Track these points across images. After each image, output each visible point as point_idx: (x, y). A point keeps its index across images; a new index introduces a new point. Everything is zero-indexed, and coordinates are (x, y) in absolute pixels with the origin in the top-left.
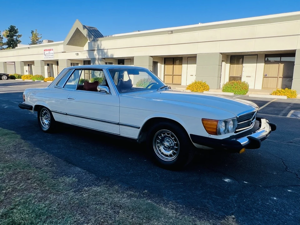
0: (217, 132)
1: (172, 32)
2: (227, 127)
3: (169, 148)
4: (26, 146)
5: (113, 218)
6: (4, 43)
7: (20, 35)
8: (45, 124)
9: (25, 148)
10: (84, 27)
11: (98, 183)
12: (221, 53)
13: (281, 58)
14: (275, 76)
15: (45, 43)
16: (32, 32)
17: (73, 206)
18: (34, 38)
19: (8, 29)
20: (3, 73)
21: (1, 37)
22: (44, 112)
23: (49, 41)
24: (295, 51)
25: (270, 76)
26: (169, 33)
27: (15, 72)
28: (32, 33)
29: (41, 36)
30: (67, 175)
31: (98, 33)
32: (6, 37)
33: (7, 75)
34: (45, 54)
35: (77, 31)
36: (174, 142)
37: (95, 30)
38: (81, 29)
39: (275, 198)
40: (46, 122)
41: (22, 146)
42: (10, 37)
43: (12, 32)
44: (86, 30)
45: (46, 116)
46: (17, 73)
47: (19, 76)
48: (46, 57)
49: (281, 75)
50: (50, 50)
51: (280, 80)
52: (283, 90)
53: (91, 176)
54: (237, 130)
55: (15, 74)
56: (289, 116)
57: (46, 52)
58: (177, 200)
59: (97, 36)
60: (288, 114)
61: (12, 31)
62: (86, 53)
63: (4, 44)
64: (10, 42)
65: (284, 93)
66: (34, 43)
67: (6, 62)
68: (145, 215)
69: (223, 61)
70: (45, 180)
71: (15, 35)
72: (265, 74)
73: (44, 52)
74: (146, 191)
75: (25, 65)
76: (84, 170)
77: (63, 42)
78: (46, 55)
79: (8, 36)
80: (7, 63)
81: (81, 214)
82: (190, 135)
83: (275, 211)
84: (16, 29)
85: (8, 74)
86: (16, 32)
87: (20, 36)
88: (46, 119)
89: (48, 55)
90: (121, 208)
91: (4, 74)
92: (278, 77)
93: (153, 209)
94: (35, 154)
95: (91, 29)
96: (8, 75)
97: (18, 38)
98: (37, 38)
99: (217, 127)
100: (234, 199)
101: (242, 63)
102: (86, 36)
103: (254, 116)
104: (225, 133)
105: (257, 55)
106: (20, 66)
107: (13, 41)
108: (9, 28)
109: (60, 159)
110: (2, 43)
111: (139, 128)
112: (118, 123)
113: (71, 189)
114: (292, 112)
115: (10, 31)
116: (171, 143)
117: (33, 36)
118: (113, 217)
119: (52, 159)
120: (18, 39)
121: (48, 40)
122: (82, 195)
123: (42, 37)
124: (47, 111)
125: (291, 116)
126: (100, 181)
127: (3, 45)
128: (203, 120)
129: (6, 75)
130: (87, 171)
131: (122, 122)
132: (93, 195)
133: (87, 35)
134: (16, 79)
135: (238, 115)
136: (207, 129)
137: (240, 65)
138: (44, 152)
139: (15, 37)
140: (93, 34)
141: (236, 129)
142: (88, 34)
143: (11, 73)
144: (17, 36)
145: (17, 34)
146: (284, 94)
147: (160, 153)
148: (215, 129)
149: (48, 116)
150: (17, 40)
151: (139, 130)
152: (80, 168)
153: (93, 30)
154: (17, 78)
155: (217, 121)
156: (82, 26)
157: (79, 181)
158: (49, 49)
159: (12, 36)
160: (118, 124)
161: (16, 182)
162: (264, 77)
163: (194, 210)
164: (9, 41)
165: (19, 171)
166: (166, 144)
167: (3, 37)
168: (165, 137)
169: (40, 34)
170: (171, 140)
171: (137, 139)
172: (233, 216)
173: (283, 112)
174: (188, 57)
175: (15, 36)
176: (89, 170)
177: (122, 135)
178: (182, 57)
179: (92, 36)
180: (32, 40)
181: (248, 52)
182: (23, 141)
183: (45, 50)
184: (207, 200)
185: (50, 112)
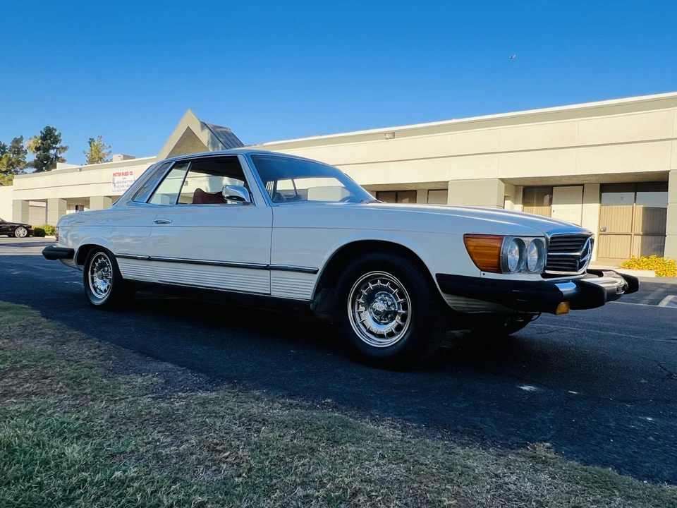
0: (501, 266)
1: (393, 134)
2: (524, 258)
3: (384, 317)
4: (49, 327)
5: (245, 439)
6: (27, 162)
7: (64, 146)
8: (98, 290)
9: (47, 331)
10: (204, 125)
11: (212, 388)
12: (502, 180)
13: (636, 194)
14: (624, 232)
15: (117, 159)
16: (91, 141)
17: (146, 420)
18: (94, 154)
19: (40, 135)
20: (19, 221)
21: (24, 149)
22: (99, 261)
23: (126, 157)
24: (667, 173)
25: (613, 232)
26: (387, 136)
27: (46, 222)
28: (90, 143)
29: (109, 150)
30: (139, 373)
31: (233, 138)
32: (34, 152)
33: (28, 228)
34: (115, 182)
35: (189, 134)
36: (397, 300)
37: (226, 132)
38: (196, 129)
39: (649, 419)
40: (101, 284)
41: (40, 327)
42: (41, 151)
43: (47, 140)
44: (207, 131)
45: (104, 271)
46: (50, 224)
47: (53, 231)
48: (116, 189)
49: (638, 228)
50: (126, 174)
51: (638, 241)
52: (645, 259)
53: (196, 376)
54: (547, 272)
55: (46, 225)
56: (663, 304)
57: (118, 179)
58: (404, 415)
59: (230, 145)
60: (661, 300)
61: (49, 138)
62: (204, 181)
63: (28, 165)
64: (42, 161)
65: (647, 264)
66: (92, 161)
67: (28, 201)
68: (325, 435)
69: (506, 198)
70: (84, 379)
71: (54, 146)
72: (602, 226)
73: (114, 179)
74: (329, 401)
75: (69, 207)
76: (182, 367)
77: (155, 157)
78: (117, 185)
79: (38, 149)
80: (31, 203)
81: (164, 432)
82: (437, 275)
83: (651, 438)
84: (56, 134)
85: (30, 224)
86: (56, 141)
87: (64, 149)
88: (102, 279)
89: (121, 184)
90: (264, 424)
91: (21, 225)
92: (633, 234)
93: (346, 426)
94: (68, 341)
95: (218, 130)
96: (31, 227)
97: (60, 153)
98: (101, 155)
99: (500, 253)
100: (546, 417)
101: (551, 202)
102: (206, 144)
103: (584, 248)
104: (520, 271)
105: (583, 185)
106: (58, 209)
107: (48, 158)
108: (41, 132)
109: (126, 348)
110: (25, 162)
111: (315, 272)
112: (268, 265)
113: (146, 394)
114: (670, 297)
115: (44, 138)
116: (392, 305)
117: (93, 148)
118: (244, 437)
119: (106, 348)
120: (59, 156)
121: (124, 156)
122: (172, 403)
123: (110, 152)
124: (105, 258)
125: (668, 305)
126: (218, 384)
127: (25, 168)
128: (467, 237)
129: (25, 228)
130: (188, 368)
131: (275, 263)
132: (199, 403)
133: (208, 141)
134: (46, 237)
135: (549, 233)
136: (476, 259)
137: (546, 208)
138: (90, 338)
139: (52, 152)
140: (221, 140)
141: (546, 268)
142: (210, 141)
143: (35, 224)
144: (58, 148)
145: (58, 146)
146: (648, 267)
147: (364, 330)
148: (497, 257)
149: (108, 270)
150: (57, 158)
151: (316, 277)
152: (171, 363)
153: (222, 132)
154: (47, 235)
155: (500, 238)
156: (198, 124)
157: (167, 382)
158: (124, 171)
159: (46, 150)
160: (268, 268)
161: (15, 382)
162: (600, 234)
163: (447, 432)
164: (39, 158)
165: (26, 365)
166: (379, 306)
167: (28, 151)
168: (377, 290)
169: (108, 146)
170: (391, 298)
171: (311, 301)
172: (548, 444)
173: (650, 297)
174: (429, 190)
175: (54, 148)
176: (194, 367)
177: (275, 294)
178: (416, 191)
179: (220, 145)
180: (88, 157)
181: (561, 176)
182: (43, 319)
183: (114, 175)
184: (480, 418)
185: (113, 258)
